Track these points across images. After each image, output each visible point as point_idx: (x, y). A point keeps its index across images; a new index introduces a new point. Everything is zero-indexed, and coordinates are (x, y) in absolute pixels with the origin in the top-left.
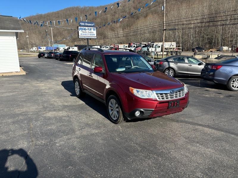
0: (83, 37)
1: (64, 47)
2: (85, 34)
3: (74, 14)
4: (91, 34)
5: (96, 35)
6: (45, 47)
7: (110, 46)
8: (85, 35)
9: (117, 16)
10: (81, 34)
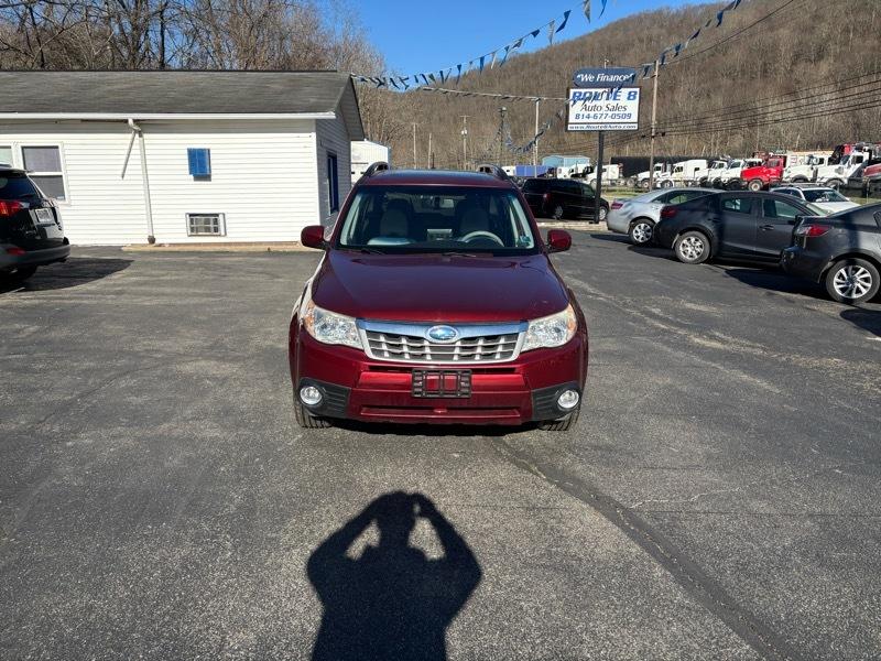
0: (585, 127)
1: (573, 167)
2: (592, 113)
3: (641, 41)
4: (617, 112)
5: (635, 118)
6: (514, 168)
7: (748, 160)
8: (591, 120)
9: (823, 29)
10: (577, 116)
